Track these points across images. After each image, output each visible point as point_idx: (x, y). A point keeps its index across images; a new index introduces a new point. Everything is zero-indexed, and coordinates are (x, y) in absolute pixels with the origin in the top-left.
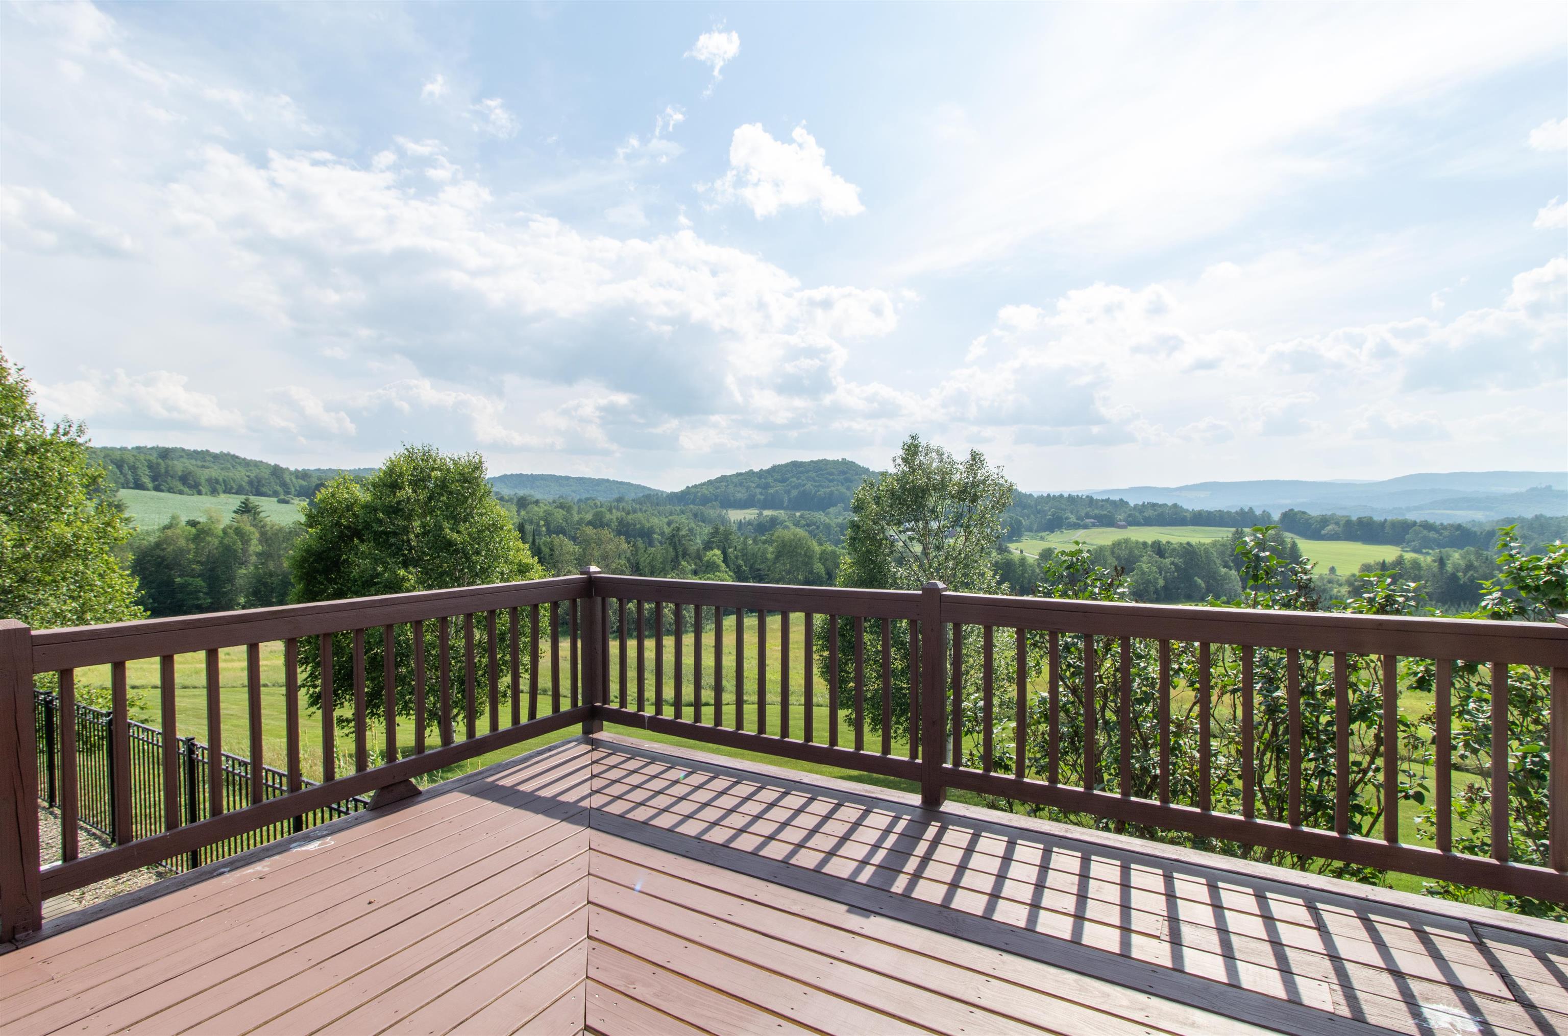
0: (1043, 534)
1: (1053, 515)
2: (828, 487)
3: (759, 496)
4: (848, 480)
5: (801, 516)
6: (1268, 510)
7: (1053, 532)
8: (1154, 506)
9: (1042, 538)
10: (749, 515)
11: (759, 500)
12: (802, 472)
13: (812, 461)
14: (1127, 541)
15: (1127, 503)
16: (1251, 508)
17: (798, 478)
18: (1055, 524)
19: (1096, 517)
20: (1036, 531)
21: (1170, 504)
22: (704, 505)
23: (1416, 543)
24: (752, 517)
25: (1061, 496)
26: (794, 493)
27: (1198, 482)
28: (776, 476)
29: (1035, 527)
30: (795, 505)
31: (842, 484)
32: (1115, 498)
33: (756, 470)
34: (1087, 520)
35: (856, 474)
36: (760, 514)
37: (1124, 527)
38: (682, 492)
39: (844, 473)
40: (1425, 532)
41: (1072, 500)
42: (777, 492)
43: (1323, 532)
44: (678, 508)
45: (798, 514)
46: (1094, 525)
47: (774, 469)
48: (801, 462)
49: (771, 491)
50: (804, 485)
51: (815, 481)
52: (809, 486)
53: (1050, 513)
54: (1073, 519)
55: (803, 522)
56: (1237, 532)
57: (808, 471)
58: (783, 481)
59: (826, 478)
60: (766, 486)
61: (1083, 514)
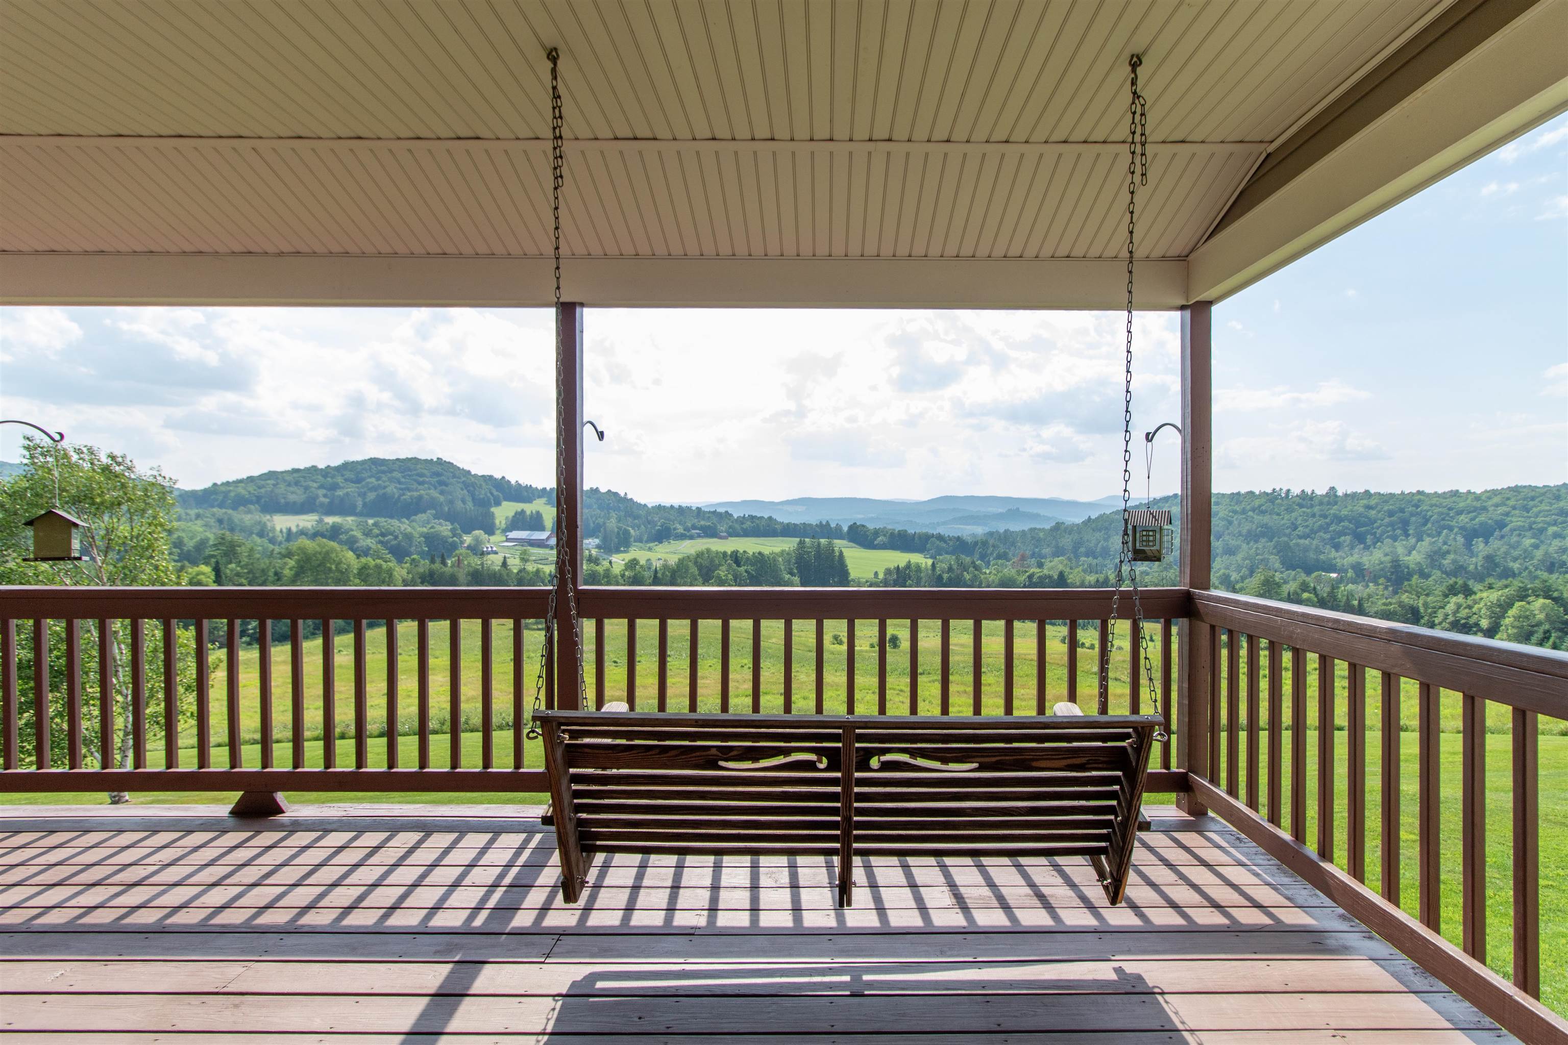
0: (651, 545)
1: (662, 526)
2: (417, 490)
4: (442, 483)
5: (375, 524)
6: (844, 522)
7: (661, 542)
8: (752, 518)
9: (650, 549)
10: (307, 521)
11: (322, 505)
12: (384, 472)
13: (398, 459)
15: (731, 515)
17: (378, 479)
18: (662, 535)
19: (702, 528)
20: (647, 542)
21: (767, 517)
22: (235, 508)
23: (933, 551)
24: (309, 525)
25: (672, 507)
26: (371, 496)
27: (795, 497)
28: (349, 474)
29: (645, 538)
30: (372, 510)
31: (436, 488)
32: (721, 510)
33: (321, 466)
34: (693, 531)
35: (454, 477)
36: (320, 521)
37: (725, 538)
38: (205, 490)
39: (438, 474)
40: (938, 542)
41: (682, 511)
42: (347, 494)
43: (876, 542)
44: (193, 512)
45: (371, 522)
46: (699, 536)
47: (346, 466)
48: (384, 460)
49: (340, 493)
50: (385, 487)
51: (400, 483)
52: (392, 489)
53: (659, 523)
54: (680, 530)
55: (376, 531)
57: (391, 471)
58: (358, 481)
59: (415, 480)
60: (334, 487)
61: (690, 525)
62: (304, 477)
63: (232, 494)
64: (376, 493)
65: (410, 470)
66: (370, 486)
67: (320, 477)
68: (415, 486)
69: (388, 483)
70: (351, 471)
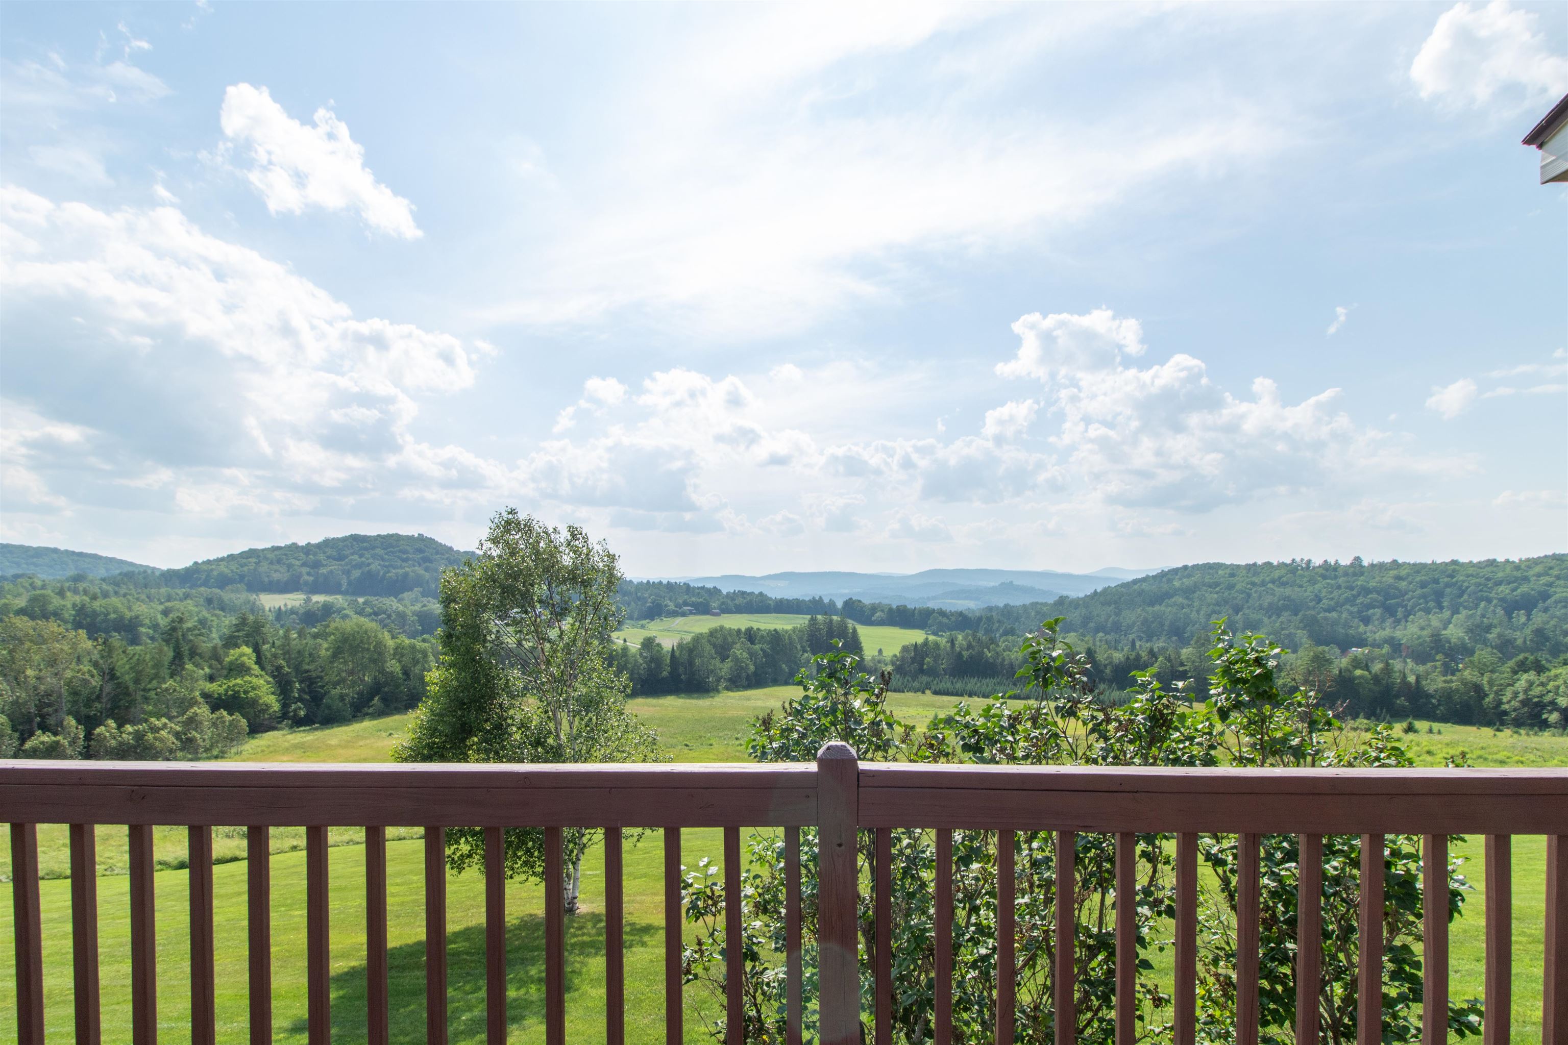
0: (643, 622)
1: (653, 603)
2: (401, 567)
3: (306, 577)
4: (426, 560)
5: (365, 603)
6: (834, 599)
7: (653, 620)
8: (743, 593)
9: (643, 627)
10: (293, 600)
11: (306, 583)
12: (366, 549)
13: (379, 536)
14: (722, 628)
15: (720, 591)
16: (820, 597)
17: (361, 556)
18: (654, 612)
19: (693, 605)
20: (639, 619)
21: (757, 592)
22: (222, 587)
23: (933, 627)
24: (297, 604)
25: (661, 583)
26: (356, 574)
27: (779, 571)
28: (330, 552)
29: (636, 615)
30: (357, 589)
31: (420, 565)
32: (709, 585)
33: (302, 543)
34: (685, 608)
35: (437, 553)
36: (308, 600)
37: (721, 614)
38: (187, 570)
39: (421, 551)
40: (938, 618)
41: (670, 587)
42: (331, 572)
43: (873, 618)
44: (181, 592)
45: (361, 600)
46: (691, 613)
47: (327, 543)
48: (365, 537)
49: (323, 571)
50: (369, 565)
51: (383, 560)
52: (375, 566)
53: (650, 600)
54: (672, 606)
55: (369, 610)
56: (812, 619)
57: (374, 548)
58: (340, 558)
59: (399, 557)
60: (316, 565)
61: (681, 601)
62: (286, 555)
63: (215, 573)
64: (360, 571)
65: (392, 547)
66: (354, 563)
67: (301, 554)
68: (399, 563)
69: (371, 561)
70: (332, 548)
